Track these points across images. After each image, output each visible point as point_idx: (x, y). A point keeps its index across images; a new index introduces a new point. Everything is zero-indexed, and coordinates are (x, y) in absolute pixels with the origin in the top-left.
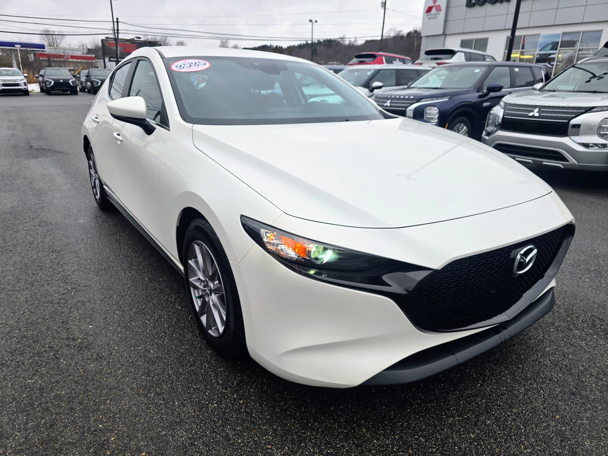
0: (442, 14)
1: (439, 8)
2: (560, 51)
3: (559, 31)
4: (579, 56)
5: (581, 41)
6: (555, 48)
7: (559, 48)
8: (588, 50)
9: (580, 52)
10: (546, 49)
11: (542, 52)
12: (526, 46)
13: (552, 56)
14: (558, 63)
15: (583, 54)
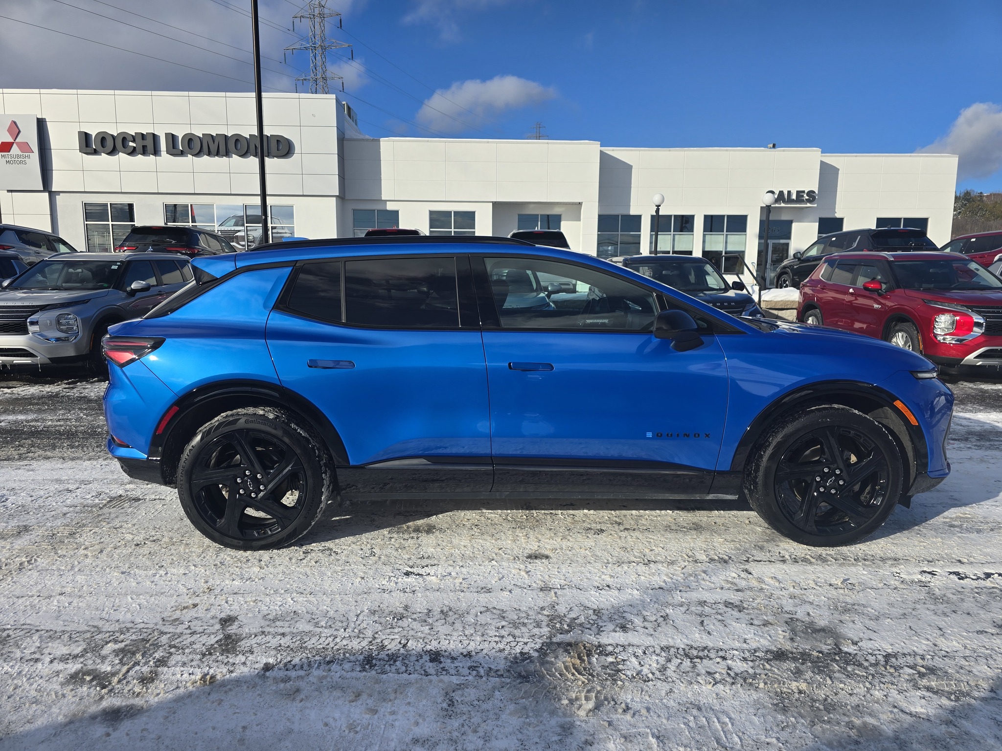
0: (35, 156)
1: (25, 147)
2: (248, 228)
3: (240, 201)
4: (274, 235)
5: (271, 217)
6: (240, 223)
7: (246, 225)
8: (283, 228)
9: (274, 231)
10: (227, 224)
11: (223, 228)
12: (197, 218)
13: (238, 234)
14: (249, 244)
15: (277, 233)
